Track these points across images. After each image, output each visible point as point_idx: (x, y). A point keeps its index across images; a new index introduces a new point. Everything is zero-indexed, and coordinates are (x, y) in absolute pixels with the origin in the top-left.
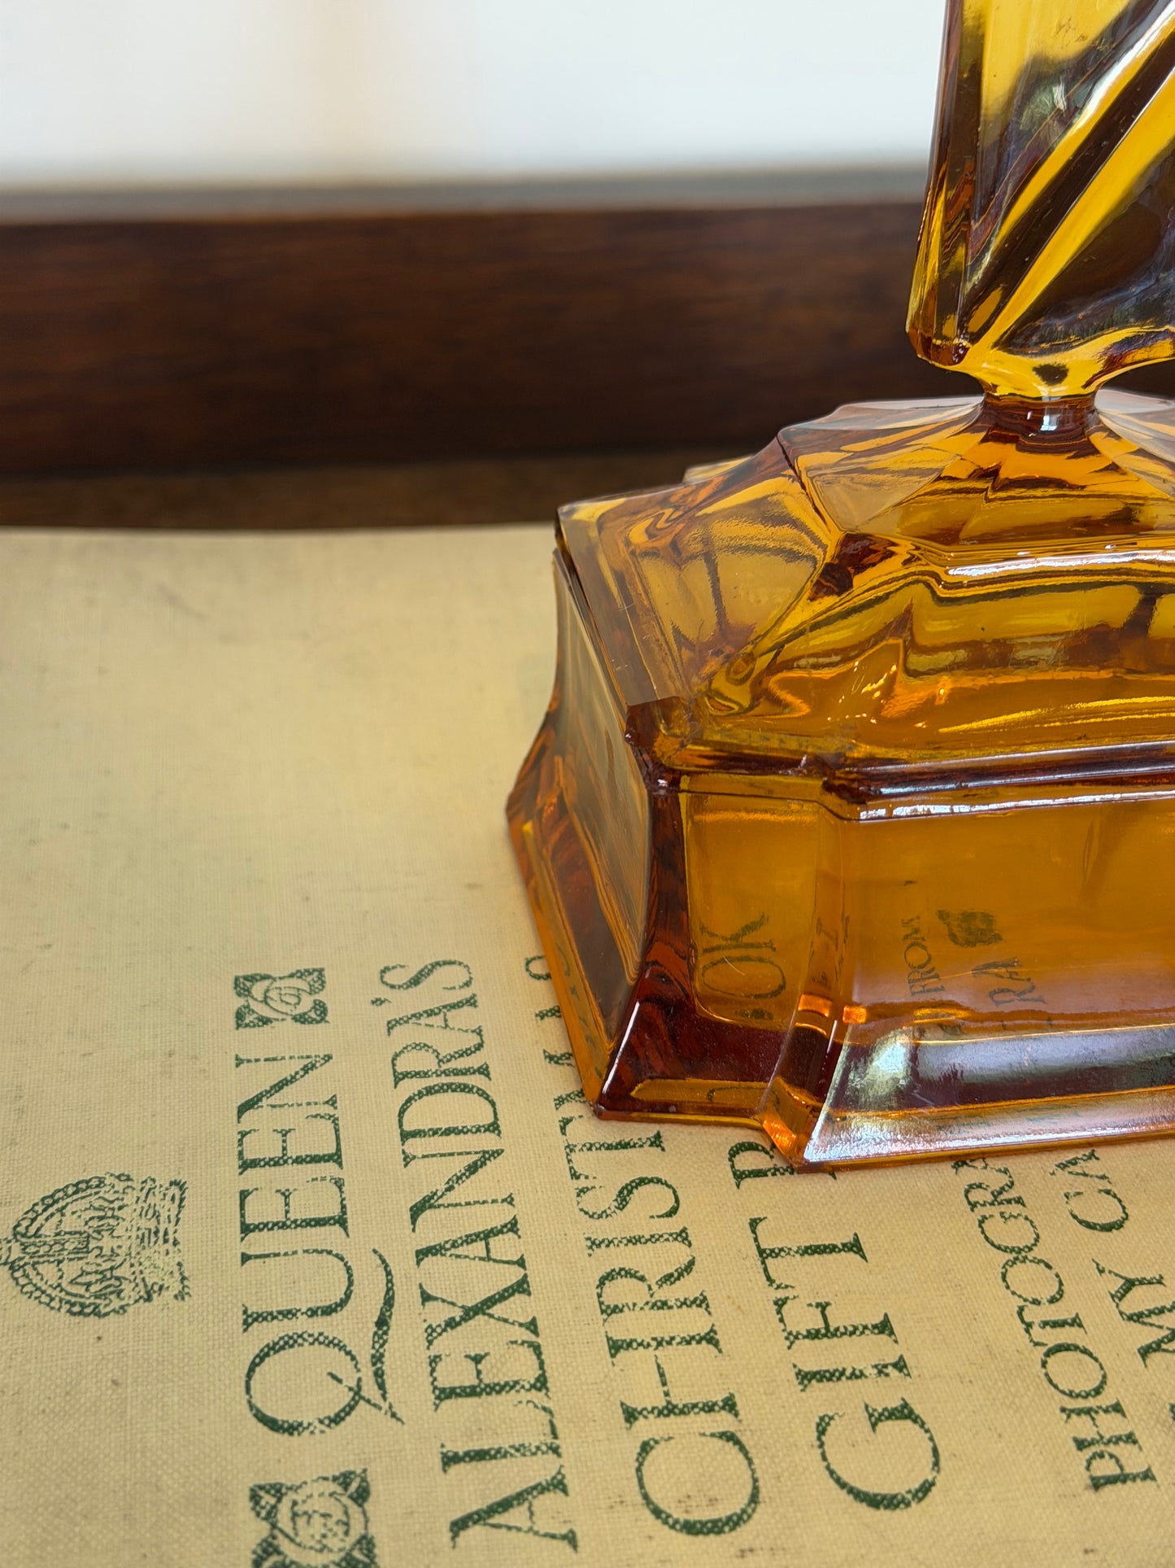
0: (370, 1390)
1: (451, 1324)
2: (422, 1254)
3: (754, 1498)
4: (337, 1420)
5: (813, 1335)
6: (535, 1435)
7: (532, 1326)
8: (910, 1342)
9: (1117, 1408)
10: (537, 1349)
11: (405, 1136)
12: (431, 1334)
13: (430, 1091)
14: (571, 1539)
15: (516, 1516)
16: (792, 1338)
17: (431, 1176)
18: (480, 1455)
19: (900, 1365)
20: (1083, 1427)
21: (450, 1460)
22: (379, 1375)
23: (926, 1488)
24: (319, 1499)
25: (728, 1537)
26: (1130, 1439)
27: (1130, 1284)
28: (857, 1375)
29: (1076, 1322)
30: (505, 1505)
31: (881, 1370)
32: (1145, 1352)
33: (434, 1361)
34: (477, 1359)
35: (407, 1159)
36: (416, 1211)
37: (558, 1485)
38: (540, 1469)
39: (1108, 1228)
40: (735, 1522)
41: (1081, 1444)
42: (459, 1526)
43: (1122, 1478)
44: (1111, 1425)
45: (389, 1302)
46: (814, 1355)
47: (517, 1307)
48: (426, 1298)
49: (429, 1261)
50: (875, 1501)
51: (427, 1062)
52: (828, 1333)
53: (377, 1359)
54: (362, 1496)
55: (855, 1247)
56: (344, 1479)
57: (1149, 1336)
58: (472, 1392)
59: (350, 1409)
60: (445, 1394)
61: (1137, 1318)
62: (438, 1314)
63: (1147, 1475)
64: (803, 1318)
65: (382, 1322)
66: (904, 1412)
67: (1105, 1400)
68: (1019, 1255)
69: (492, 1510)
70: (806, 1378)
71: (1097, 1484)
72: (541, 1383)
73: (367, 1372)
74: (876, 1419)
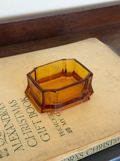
0: (5, 142)
1: (10, 135)
2: (6, 130)
3: (37, 143)
4: (3, 145)
5: (39, 129)
6: (19, 142)
7: (17, 134)
8: (46, 128)
9: (62, 130)
10: (18, 135)
11: (2, 120)
12: (9, 136)
13: (3, 116)
14: (24, 149)
15: (19, 149)
16: (37, 130)
17: (5, 123)
18: (15, 145)
19: (46, 130)
20: (60, 132)
21: (13, 146)
22: (5, 140)
23: (49, 139)
24: (3, 151)
25: (35, 146)
26: (63, 132)
27: (61, 120)
28: (43, 132)
29: (58, 124)
30: (18, 148)
31: (44, 131)
32: (63, 125)
33: (10, 138)
34: (13, 137)
35: (3, 122)
36: (5, 126)
37: (22, 146)
38: (20, 145)
39: (59, 116)
40: (36, 145)
41: (60, 133)
42: (15, 151)
43: (63, 135)
44: (61, 131)
45: (5, 134)
46: (39, 131)
47: (15, 132)
48: (8, 133)
49: (7, 130)
50: (46, 141)
51: (2, 113)
52: (40, 129)
53: (5, 139)
54: (7, 150)
55: (41, 121)
56: (5, 149)
57: (63, 124)
58: (13, 140)
59: (4, 144)
60: (11, 141)
61: (62, 122)
62: (9, 134)
63: (65, 134)
64: (38, 128)
65: (4, 136)
66: (47, 134)
67: (61, 129)
68: (53, 119)
69: (17, 149)
70: (39, 133)
71: (61, 136)
72: (19, 138)
73: (4, 140)
74: (45, 135)
